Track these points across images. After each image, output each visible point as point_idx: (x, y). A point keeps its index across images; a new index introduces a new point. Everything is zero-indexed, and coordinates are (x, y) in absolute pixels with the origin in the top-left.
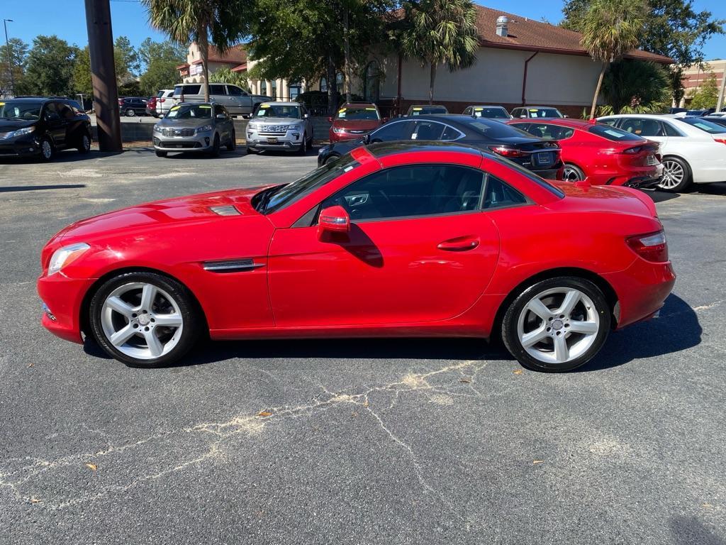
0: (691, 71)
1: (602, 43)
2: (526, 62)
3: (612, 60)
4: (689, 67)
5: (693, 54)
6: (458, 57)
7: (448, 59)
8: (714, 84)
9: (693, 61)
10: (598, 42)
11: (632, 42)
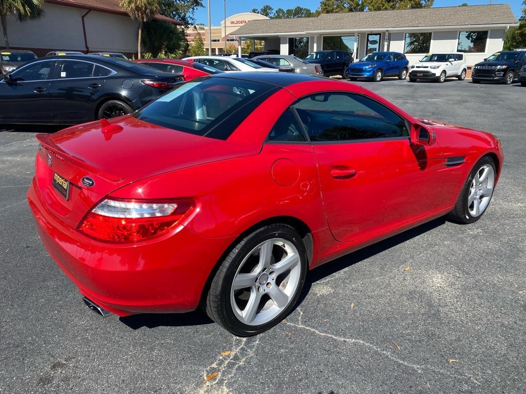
0: (190, 31)
1: (136, 7)
2: (83, 18)
3: (145, 20)
4: (188, 28)
5: (189, 19)
6: (27, 9)
7: (18, 10)
8: (201, 40)
9: (189, 24)
10: (133, 5)
11: (156, 7)
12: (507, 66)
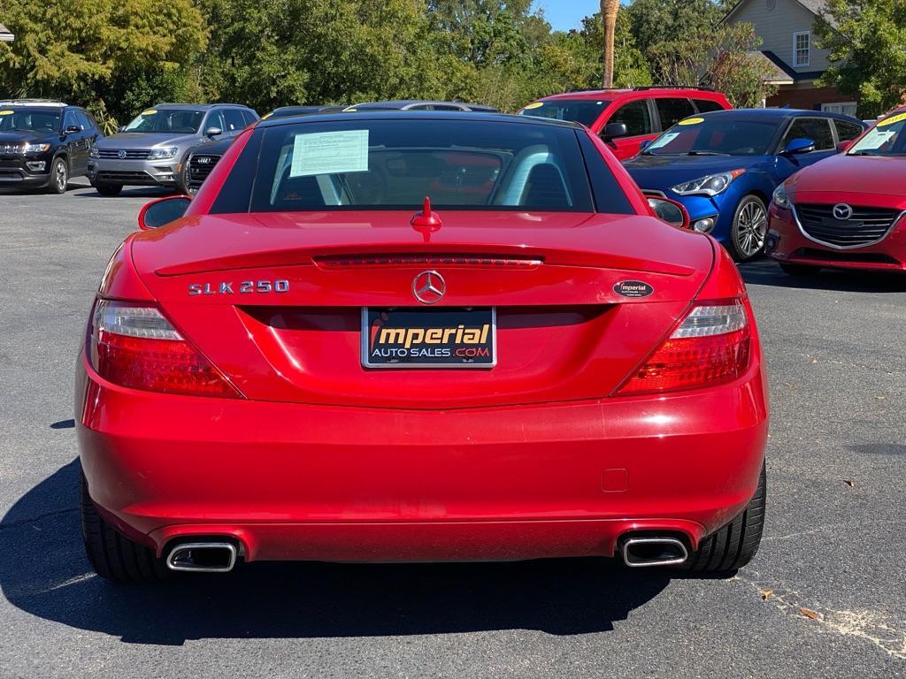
12: (48, 146)
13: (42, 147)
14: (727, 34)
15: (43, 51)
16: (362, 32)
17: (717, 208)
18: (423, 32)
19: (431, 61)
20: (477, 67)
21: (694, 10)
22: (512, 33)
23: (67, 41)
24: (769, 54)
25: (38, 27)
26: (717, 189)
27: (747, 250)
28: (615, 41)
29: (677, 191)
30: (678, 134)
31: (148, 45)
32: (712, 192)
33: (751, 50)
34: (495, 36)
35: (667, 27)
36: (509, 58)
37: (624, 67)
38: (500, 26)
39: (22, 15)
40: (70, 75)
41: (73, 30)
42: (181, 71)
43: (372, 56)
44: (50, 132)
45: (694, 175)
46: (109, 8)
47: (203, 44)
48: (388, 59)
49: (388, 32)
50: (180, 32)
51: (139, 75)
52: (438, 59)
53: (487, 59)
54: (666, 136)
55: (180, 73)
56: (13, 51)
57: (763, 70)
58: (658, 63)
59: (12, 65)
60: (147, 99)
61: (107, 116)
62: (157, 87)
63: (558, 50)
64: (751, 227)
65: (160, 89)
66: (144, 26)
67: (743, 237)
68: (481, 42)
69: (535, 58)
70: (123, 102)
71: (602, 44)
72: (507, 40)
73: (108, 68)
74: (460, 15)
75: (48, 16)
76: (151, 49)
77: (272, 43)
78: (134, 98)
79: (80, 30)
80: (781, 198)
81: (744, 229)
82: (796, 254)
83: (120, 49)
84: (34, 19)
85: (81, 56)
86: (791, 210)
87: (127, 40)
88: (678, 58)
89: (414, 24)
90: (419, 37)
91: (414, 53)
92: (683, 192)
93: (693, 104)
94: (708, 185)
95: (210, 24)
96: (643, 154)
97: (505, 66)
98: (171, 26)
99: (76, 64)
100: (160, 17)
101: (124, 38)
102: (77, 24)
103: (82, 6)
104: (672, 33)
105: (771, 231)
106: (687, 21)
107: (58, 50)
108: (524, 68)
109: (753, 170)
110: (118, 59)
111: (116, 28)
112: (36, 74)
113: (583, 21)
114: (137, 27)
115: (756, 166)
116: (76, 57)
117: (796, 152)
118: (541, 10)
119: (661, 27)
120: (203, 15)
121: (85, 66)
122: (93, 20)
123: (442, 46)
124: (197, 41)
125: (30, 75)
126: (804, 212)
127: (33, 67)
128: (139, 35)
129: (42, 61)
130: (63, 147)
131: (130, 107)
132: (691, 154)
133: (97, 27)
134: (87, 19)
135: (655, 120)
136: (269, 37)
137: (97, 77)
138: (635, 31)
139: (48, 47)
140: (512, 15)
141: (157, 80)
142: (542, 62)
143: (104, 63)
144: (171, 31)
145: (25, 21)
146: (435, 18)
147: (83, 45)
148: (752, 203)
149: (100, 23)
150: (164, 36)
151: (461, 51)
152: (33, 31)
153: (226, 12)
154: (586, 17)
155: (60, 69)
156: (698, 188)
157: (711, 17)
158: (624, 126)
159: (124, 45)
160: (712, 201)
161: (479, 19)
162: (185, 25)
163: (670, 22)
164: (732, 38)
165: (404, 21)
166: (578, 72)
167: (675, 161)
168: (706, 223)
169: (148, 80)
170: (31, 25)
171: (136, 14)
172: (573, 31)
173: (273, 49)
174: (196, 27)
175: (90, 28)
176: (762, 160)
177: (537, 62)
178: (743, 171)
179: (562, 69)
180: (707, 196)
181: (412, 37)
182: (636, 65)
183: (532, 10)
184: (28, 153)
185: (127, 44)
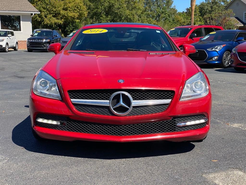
12: (49, 40)
13: (48, 40)
14: (225, 12)
15: (46, 17)
16: (128, 12)
17: (218, 54)
18: (143, 12)
19: (145, 20)
20: (157, 21)
21: (217, 6)
22: (166, 12)
23: (52, 14)
24: (237, 18)
25: (45, 11)
26: (219, 49)
27: (226, 65)
28: (195, 14)
29: (208, 50)
30: (209, 36)
31: (72, 15)
32: (217, 50)
33: (232, 17)
34: (162, 13)
35: (209, 11)
36: (166, 19)
37: (197, 21)
38: (163, 11)
39: (41, 7)
40: (53, 23)
41: (54, 11)
42: (80, 22)
43: (130, 18)
44: (50, 37)
45: (213, 46)
46: (63, 6)
47: (86, 15)
48: (134, 19)
49: (134, 12)
50: (80, 12)
51: (70, 23)
52: (147, 19)
53: (159, 19)
54: (206, 37)
55: (80, 23)
56: (38, 17)
57: (235, 22)
58: (206, 20)
59: (38, 20)
60: (72, 29)
61: (61, 34)
62: (74, 26)
63: (179, 17)
64: (227, 59)
65: (75, 27)
66: (71, 10)
67: (225, 62)
68: (158, 15)
69: (173, 19)
70: (65, 30)
71: (191, 15)
72: (165, 14)
73: (62, 21)
74: (153, 8)
75: (48, 8)
76: (73, 16)
77: (104, 15)
78: (68, 29)
79: (55, 11)
80: (234, 51)
81: (225, 60)
82: (238, 65)
83: (65, 16)
84: (44, 8)
85: (55, 18)
86: (237, 54)
87: (67, 14)
88: (212, 19)
89: (141, 10)
90: (142, 13)
91: (141, 17)
92: (210, 50)
93: (214, 29)
94: (216, 48)
95: (88, 10)
96: (200, 41)
97: (165, 21)
98: (78, 10)
99: (54, 20)
100: (76, 8)
101: (66, 13)
102: (55, 10)
103: (56, 5)
104: (210, 12)
105: (232, 59)
106: (215, 9)
107: (50, 16)
108: (170, 22)
109: (228, 45)
110: (65, 19)
111: (64, 11)
112: (44, 23)
113: (186, 9)
114: (69, 10)
115: (229, 44)
116: (54, 18)
117: (239, 40)
118: (175, 6)
119: (208, 11)
120: (86, 7)
121: (56, 21)
122: (59, 9)
123: (148, 15)
124: (84, 14)
125: (42, 23)
126: (240, 54)
127: (43, 21)
128: (70, 13)
129: (46, 19)
130: (53, 40)
131: (67, 31)
132: (212, 41)
133: (60, 11)
134: (57, 8)
135: (204, 33)
136: (103, 13)
137: (59, 24)
138: (200, 12)
139: (47, 16)
140: (167, 7)
141: (74, 25)
142: (175, 20)
143: (61, 20)
144: (78, 12)
145: (42, 9)
146: (146, 8)
147: (56, 15)
148: (228, 53)
149: (60, 10)
150: (76, 13)
151: (153, 17)
152: (44, 12)
153: (92, 7)
154: (187, 8)
155: (50, 21)
156: (214, 49)
157: (222, 8)
158: (196, 34)
159: (66, 15)
160: (217, 52)
161: (158, 9)
162: (82, 10)
163: (210, 9)
164: (227, 13)
165: (138, 9)
166: (184, 22)
167: (208, 42)
168: (216, 58)
169: (72, 24)
170: (43, 10)
171: (69, 7)
172: (183, 12)
173: (104, 16)
174: (84, 11)
175: (58, 11)
176: (231, 42)
177: (173, 20)
178: (225, 45)
179: (180, 22)
180: (216, 51)
181: (140, 13)
182: (200, 21)
183: (172, 6)
184: (45, 42)
185: (67, 15)
